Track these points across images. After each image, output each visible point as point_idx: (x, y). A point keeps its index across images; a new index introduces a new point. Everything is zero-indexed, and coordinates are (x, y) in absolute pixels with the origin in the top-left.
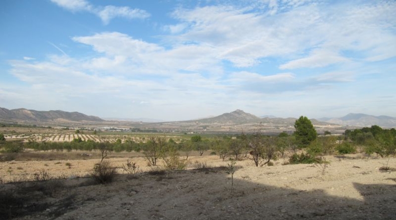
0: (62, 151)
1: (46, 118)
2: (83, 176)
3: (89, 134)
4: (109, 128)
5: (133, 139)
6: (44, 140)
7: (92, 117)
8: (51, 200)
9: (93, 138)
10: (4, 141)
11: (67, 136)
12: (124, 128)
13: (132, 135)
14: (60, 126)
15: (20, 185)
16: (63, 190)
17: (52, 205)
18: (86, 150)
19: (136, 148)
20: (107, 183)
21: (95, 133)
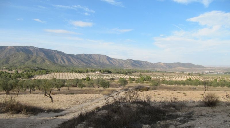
0: (180, 85)
1: (171, 67)
2: (197, 101)
3: (196, 76)
4: (208, 72)
5: (225, 79)
6: (170, 79)
7: (198, 65)
8: (179, 113)
9: (198, 78)
10: (150, 80)
11: (183, 77)
12: (219, 71)
13: (224, 76)
14: (179, 71)
15: (163, 103)
16: (186, 108)
17: (181, 116)
18: (194, 85)
19: (228, 85)
20: (213, 106)
21: (200, 75)
